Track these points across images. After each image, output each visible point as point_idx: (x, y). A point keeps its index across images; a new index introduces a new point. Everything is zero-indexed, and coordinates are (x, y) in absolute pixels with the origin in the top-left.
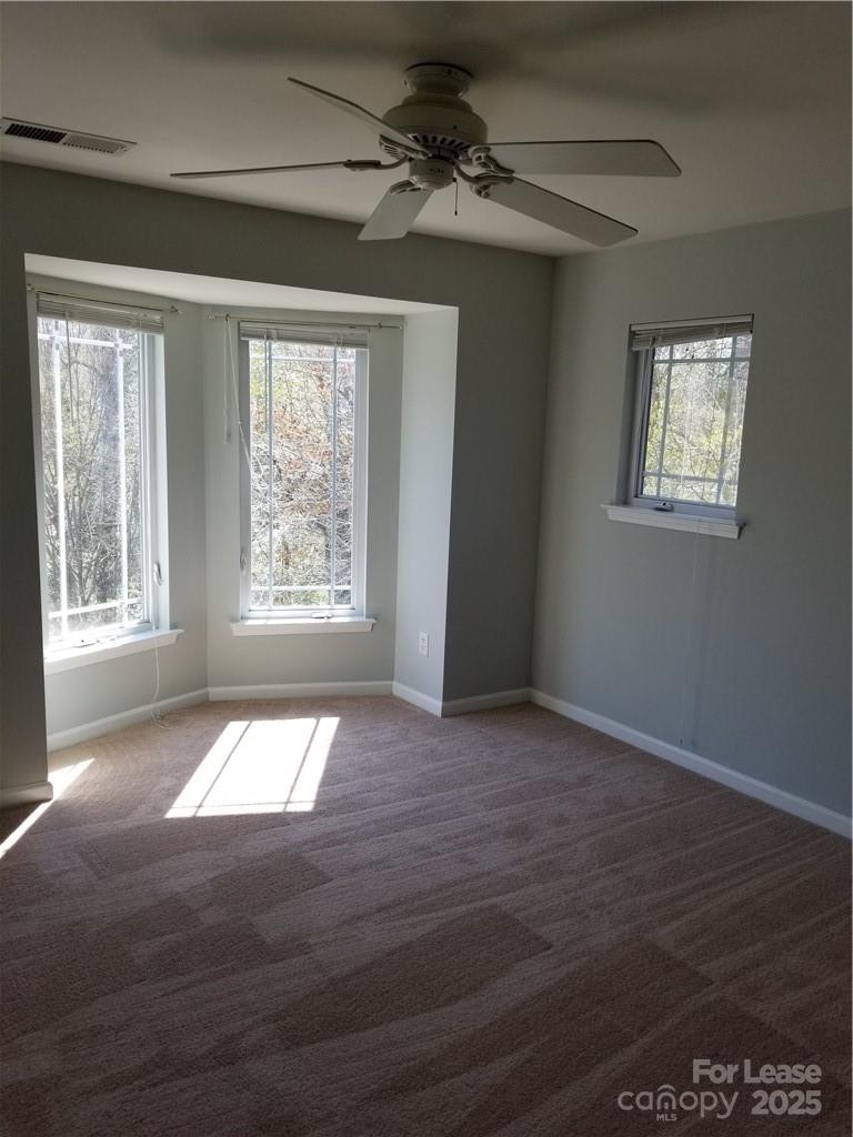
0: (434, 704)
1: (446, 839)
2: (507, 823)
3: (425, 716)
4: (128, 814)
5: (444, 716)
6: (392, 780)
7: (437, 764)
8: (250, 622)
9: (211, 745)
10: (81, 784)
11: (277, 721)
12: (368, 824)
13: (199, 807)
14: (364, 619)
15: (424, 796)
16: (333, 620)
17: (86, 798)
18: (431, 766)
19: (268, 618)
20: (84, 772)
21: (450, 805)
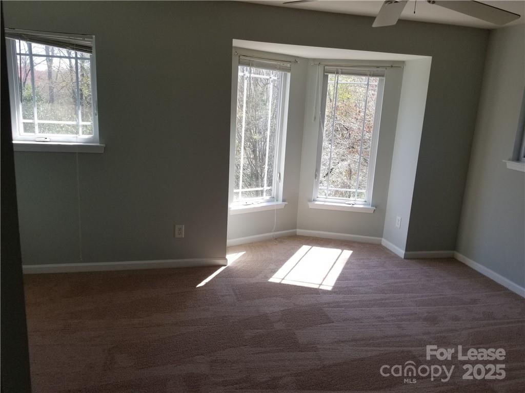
0: (401, 252)
1: (392, 316)
2: (426, 315)
3: (396, 257)
4: (254, 277)
5: (404, 258)
6: (372, 284)
7: (396, 280)
8: (317, 203)
9: (293, 254)
10: (239, 261)
11: (324, 248)
12: (356, 301)
13: (283, 279)
14: (370, 207)
15: (386, 294)
16: (355, 206)
17: (239, 267)
18: (393, 281)
19: (325, 202)
20: (241, 257)
21: (398, 301)
